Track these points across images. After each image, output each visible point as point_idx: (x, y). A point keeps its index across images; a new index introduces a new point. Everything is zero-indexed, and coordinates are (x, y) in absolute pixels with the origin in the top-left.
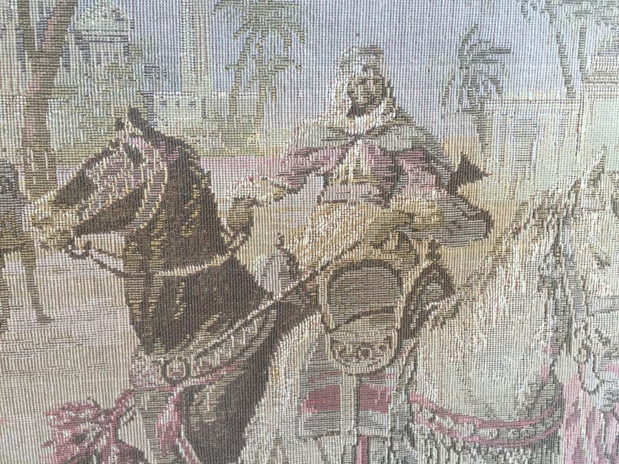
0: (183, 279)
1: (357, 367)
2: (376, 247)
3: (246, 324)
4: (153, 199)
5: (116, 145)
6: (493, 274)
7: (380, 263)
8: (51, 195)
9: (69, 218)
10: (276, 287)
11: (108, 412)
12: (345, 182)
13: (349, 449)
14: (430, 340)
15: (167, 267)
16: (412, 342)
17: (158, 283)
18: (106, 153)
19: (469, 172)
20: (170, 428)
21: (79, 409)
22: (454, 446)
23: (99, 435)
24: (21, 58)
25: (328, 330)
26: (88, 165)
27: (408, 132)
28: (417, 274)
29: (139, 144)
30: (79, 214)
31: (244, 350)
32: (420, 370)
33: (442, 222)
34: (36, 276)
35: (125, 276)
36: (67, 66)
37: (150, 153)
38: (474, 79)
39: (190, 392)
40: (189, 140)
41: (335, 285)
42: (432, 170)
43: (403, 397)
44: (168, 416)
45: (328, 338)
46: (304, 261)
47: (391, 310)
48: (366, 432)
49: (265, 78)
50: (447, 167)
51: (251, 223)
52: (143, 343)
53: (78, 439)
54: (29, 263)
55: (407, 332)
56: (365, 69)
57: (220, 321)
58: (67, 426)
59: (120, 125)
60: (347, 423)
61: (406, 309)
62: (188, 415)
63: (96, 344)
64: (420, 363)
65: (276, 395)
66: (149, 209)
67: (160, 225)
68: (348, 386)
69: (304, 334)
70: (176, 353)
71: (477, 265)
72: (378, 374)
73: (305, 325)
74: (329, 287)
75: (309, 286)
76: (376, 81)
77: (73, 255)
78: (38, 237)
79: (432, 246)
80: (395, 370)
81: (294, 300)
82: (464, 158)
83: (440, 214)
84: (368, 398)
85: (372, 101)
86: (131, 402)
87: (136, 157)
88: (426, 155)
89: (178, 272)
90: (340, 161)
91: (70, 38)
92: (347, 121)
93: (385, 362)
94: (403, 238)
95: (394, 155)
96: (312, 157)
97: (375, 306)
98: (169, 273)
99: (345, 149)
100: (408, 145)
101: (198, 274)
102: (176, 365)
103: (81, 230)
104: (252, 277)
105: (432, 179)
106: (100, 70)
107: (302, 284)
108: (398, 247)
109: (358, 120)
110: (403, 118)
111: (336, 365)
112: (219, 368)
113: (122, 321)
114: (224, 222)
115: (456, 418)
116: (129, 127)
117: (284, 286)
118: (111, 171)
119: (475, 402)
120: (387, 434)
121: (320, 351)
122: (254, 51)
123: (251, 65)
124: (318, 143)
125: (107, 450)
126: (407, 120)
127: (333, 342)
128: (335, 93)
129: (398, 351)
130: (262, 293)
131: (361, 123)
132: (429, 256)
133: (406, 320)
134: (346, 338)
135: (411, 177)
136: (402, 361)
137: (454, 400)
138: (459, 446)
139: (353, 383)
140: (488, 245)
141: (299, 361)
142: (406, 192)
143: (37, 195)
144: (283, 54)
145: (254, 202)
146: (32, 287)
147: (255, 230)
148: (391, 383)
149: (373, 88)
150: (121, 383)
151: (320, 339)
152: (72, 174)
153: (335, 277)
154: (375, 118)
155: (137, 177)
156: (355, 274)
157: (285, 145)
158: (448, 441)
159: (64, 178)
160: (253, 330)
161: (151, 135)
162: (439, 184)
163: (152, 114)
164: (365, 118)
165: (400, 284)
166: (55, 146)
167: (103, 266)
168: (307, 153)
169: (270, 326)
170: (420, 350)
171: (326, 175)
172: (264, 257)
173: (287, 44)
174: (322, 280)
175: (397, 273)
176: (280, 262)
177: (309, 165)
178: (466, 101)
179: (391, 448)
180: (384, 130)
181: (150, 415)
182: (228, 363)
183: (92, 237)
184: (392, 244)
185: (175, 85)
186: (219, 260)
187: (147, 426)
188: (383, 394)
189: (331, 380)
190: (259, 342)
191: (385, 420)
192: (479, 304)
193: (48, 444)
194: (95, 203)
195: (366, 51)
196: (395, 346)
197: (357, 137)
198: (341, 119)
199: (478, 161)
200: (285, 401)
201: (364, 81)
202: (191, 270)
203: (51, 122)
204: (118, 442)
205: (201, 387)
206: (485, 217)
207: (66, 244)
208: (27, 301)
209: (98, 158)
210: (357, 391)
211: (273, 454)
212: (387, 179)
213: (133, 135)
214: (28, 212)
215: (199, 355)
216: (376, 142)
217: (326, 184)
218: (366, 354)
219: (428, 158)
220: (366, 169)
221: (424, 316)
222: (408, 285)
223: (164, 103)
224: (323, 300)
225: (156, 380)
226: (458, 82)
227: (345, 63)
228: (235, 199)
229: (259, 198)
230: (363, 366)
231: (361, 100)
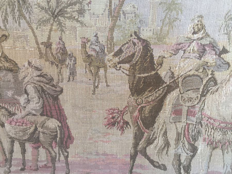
0: (144, 77)
1: (187, 104)
2: (196, 71)
3: (159, 90)
4: (137, 55)
5: (130, 41)
6: (229, 80)
7: (197, 76)
8: (113, 53)
9: (117, 60)
10: (168, 81)
11: (121, 111)
12: (189, 53)
13: (184, 127)
14: (209, 98)
15: (140, 74)
16: (204, 98)
17: (137, 78)
18: (127, 43)
19: (225, 51)
20: (136, 117)
21: (114, 110)
22: (213, 128)
23: (118, 117)
24: (109, 17)
25: (181, 93)
26: (122, 46)
27: (208, 39)
28: (207, 79)
29: (136, 41)
30: (119, 59)
31: (158, 97)
32: (206, 106)
33: (216, 65)
34: (107, 74)
35: (129, 75)
36: (120, 20)
37: (138, 43)
38: (228, 25)
39: (142, 107)
40: (149, 40)
41: (184, 81)
42: (214, 50)
43: (200, 113)
44: (136, 113)
45: (180, 96)
46: (176, 74)
47: (199, 89)
48: (189, 122)
49: (171, 24)
50: (219, 49)
51: (163, 63)
52: (132, 93)
53: (113, 118)
54: (106, 71)
55: (203, 95)
56: (198, 21)
57: (152, 89)
58: (111, 114)
59: (131, 36)
60: (184, 119)
61: (203, 89)
62: (141, 114)
63: (120, 93)
64: (206, 104)
65: (165, 110)
66: (136, 58)
67: (139, 62)
68: (185, 109)
69: (174, 94)
70: (140, 97)
71: (224, 77)
72: (193, 107)
73: (174, 92)
74: (182, 81)
75: (177, 81)
76: (201, 25)
77: (116, 69)
78: (108, 64)
79: (212, 71)
80: (199, 106)
81: (172, 85)
82: (224, 47)
83: (216, 63)
84: (190, 113)
85: (199, 30)
86: (127, 109)
87: (134, 44)
88: (213, 46)
89: (142, 75)
90: (189, 47)
91: (121, 12)
92: (192, 36)
93: (196, 103)
94: (204, 69)
95: (204, 46)
96: (181, 45)
97: (194, 87)
98: (140, 75)
99: (191, 43)
100: (208, 43)
101: (147, 76)
102: (139, 100)
103: (119, 63)
104: (161, 78)
105: (214, 52)
106: (128, 21)
107: (175, 80)
108: (203, 71)
109: (195, 35)
110: (207, 35)
111: (182, 103)
112: (151, 102)
113: (127, 87)
114: (155, 62)
115: (214, 120)
116: (134, 36)
117: (170, 80)
118: (128, 48)
119: (220, 116)
120: (195, 124)
121: (178, 99)
122: (168, 16)
123: (167, 20)
124: (183, 41)
125: (120, 121)
126: (209, 36)
127: (182, 97)
128: (189, 28)
129: (200, 100)
130: (164, 82)
131: (196, 36)
132: (211, 74)
133: (203, 92)
134: (186, 96)
135: (208, 52)
136: (200, 103)
137: (214, 115)
138: (215, 128)
139: (186, 108)
140: (228, 72)
141: (172, 101)
142: (207, 56)
143: (109, 53)
144: (176, 17)
145: (164, 57)
146: (106, 77)
147: (163, 65)
148: (197, 109)
149: (200, 27)
150: (125, 104)
151: (178, 96)
152: (118, 48)
153: (184, 79)
154: (200, 35)
155: (134, 50)
156: (190, 78)
157: (174, 42)
158: (212, 127)
159: (116, 49)
160: (160, 92)
161: (139, 38)
162: (216, 54)
163: (140, 33)
164: (197, 35)
165: (202, 82)
166: (114, 41)
167: (123, 72)
168: (180, 44)
169: (165, 91)
170: (206, 101)
171: (184, 50)
172: (165, 72)
173: (178, 14)
174: (180, 80)
175: (202, 79)
176: (169, 74)
177: (180, 48)
178: (225, 31)
179: (195, 127)
180: (202, 38)
181: (132, 113)
182: (153, 100)
183: (122, 65)
184: (201, 70)
185: (146, 26)
186: (153, 73)
187: (131, 116)
188: (194, 112)
189: (180, 107)
190: (162, 96)
191: (194, 119)
192: (224, 88)
193: (105, 118)
194: (123, 56)
195: (199, 17)
196: (199, 99)
197: (194, 40)
198: (190, 35)
199: (228, 48)
200: (167, 112)
201: (197, 25)
202: (146, 75)
203: (115, 35)
204: (123, 119)
205: (145, 107)
206: (228, 64)
207: (115, 67)
208: (104, 81)
209: (125, 44)
210: (187, 111)
211: (163, 126)
212: (201, 52)
213: (134, 38)
214: (107, 58)
215: (146, 98)
216: (199, 42)
217: (184, 53)
218: (191, 101)
219: (213, 47)
220: (196, 49)
221: (208, 91)
222: (204, 82)
223: (143, 30)
224: (180, 85)
225: (134, 104)
226: (224, 26)
227: (193, 20)
228: (159, 56)
229: (165, 56)
230: (190, 104)
231: (196, 30)
